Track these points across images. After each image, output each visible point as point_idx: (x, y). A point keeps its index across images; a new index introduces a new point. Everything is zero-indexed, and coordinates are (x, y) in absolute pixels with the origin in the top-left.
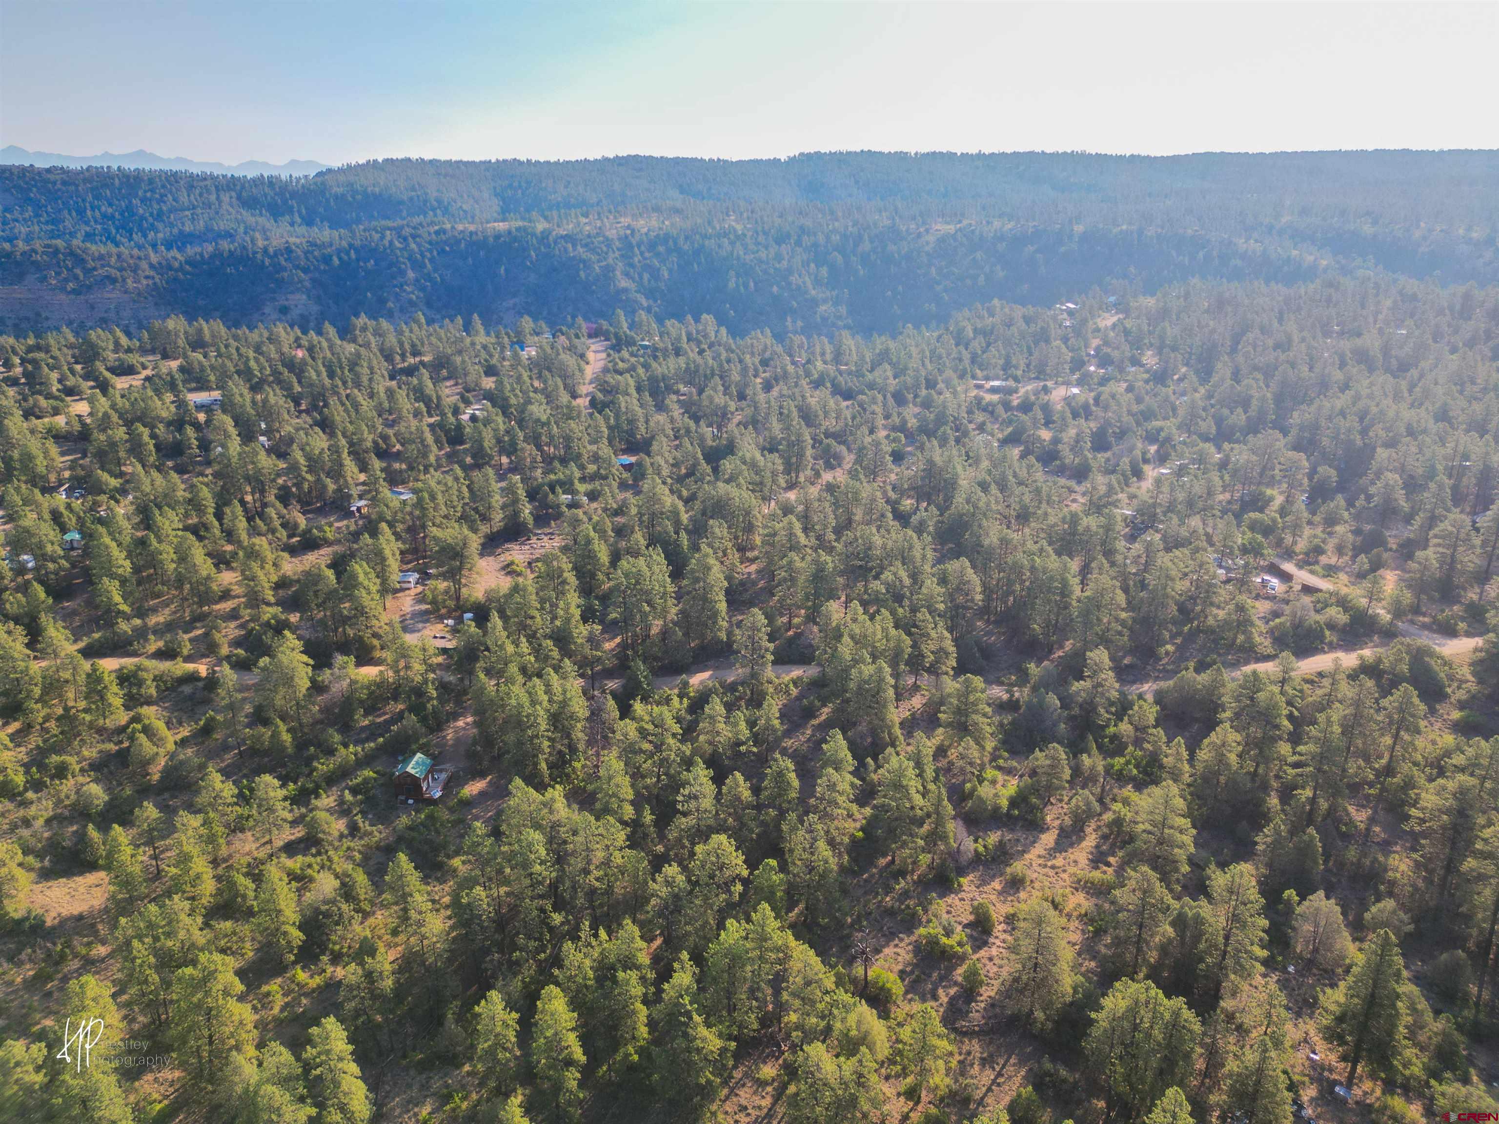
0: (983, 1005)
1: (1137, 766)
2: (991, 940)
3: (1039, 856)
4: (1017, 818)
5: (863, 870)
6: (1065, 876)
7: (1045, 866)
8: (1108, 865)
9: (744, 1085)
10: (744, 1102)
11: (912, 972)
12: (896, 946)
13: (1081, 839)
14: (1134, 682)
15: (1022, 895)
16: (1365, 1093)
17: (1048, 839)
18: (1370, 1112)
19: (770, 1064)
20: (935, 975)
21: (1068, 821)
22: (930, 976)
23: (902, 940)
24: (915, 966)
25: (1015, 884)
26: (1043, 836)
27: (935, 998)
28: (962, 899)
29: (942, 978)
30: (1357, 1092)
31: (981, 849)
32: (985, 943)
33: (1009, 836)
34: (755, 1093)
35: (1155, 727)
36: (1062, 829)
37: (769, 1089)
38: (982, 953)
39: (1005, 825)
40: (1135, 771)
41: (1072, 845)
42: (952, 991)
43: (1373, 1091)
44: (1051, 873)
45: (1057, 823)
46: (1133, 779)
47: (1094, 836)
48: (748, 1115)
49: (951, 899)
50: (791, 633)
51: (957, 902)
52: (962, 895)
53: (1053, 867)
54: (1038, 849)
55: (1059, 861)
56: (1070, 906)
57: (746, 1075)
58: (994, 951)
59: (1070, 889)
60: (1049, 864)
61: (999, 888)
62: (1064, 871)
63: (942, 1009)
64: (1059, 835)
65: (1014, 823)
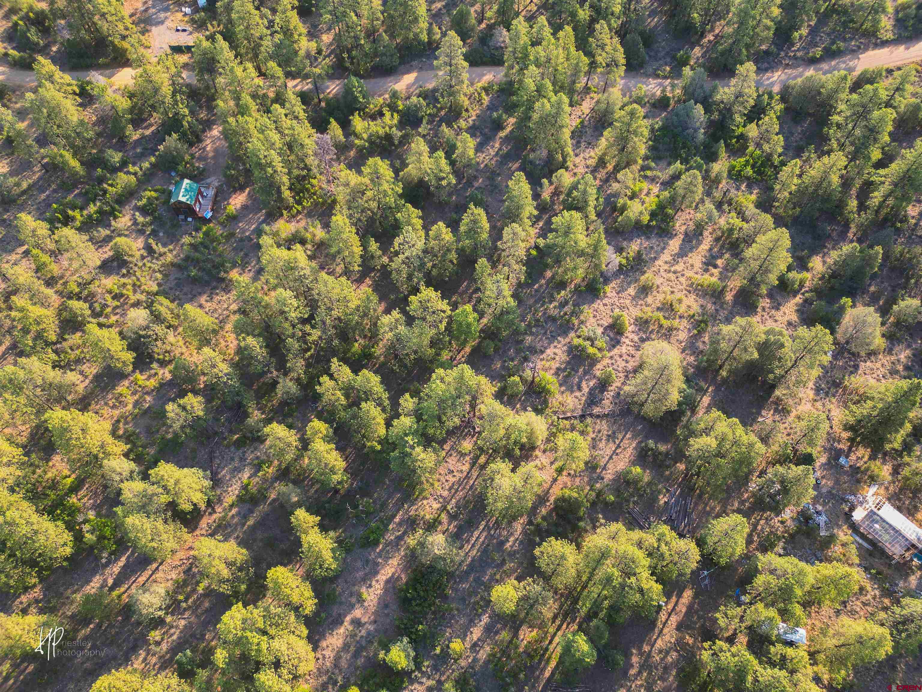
0: (612, 394)
1: (753, 167)
2: (623, 339)
3: (666, 262)
4: (654, 227)
5: (536, 281)
6: (682, 280)
7: (670, 271)
8: (715, 267)
9: (451, 455)
10: (452, 468)
11: (565, 368)
12: (555, 347)
13: (699, 243)
14: (768, 71)
15: (649, 300)
16: (858, 458)
17: (674, 244)
18: (857, 473)
19: (468, 440)
20: (581, 370)
21: (692, 227)
22: (577, 372)
23: (559, 342)
24: (568, 363)
25: (645, 290)
26: (671, 242)
27: (580, 389)
28: (605, 305)
29: (585, 373)
30: (853, 457)
31: (624, 261)
32: (618, 342)
33: (646, 244)
34: (459, 460)
35: (777, 134)
36: (686, 234)
37: (467, 458)
38: (616, 351)
39: (644, 234)
40: (751, 172)
41: (691, 250)
42: (591, 384)
43: (863, 457)
44: (672, 276)
45: (684, 228)
46: (748, 178)
47: (710, 239)
48: (454, 476)
49: (598, 304)
50: (483, 26)
51: (601, 307)
52: (606, 301)
53: (675, 272)
54: (666, 256)
55: (679, 267)
56: (682, 309)
57: (452, 448)
58: (624, 349)
59: (685, 292)
60: (673, 269)
61: (633, 293)
62: (683, 275)
63: (584, 398)
64: (683, 240)
65: (651, 232)
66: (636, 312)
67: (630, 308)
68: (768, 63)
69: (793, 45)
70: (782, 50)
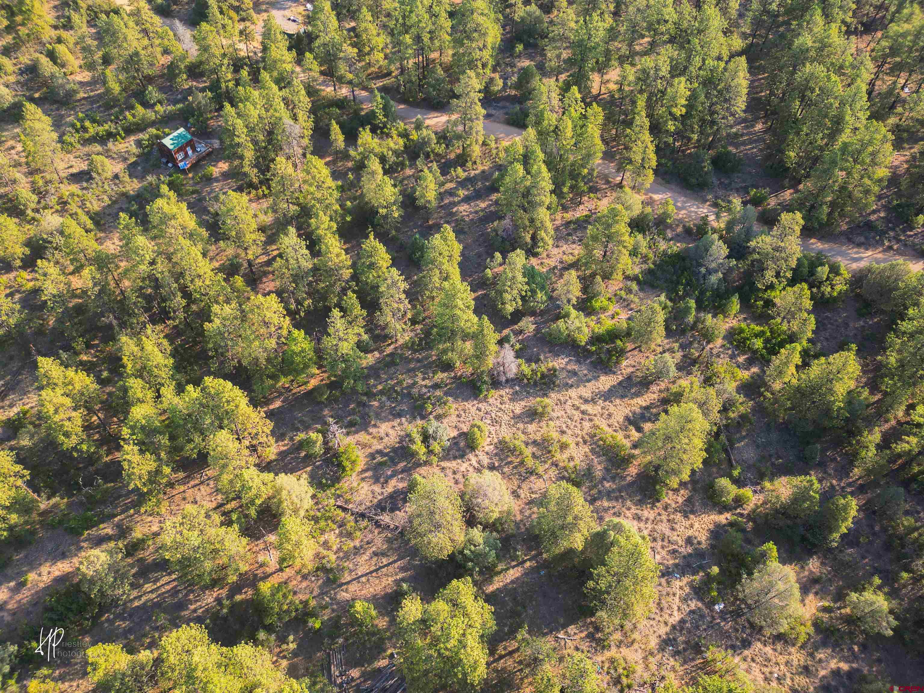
1: (767, 341)
2: (471, 456)
3: (581, 397)
4: (590, 353)
6: (587, 425)
7: (578, 408)
8: (639, 429)
11: (386, 455)
12: (393, 427)
13: (638, 395)
14: (859, 245)
15: (531, 428)
17: (606, 383)
20: (402, 465)
21: (641, 374)
22: (396, 464)
23: (401, 424)
24: (393, 450)
25: (534, 415)
26: (603, 378)
27: (384, 484)
28: (479, 410)
29: (403, 470)
31: (528, 372)
32: (463, 456)
33: (572, 367)
35: (808, 312)
36: (629, 378)
38: (453, 464)
39: (577, 355)
40: (760, 346)
41: (622, 397)
42: (400, 486)
44: (577, 415)
45: (630, 370)
46: (753, 351)
47: (655, 396)
49: (471, 406)
51: (473, 410)
52: (483, 405)
53: (583, 412)
54: (586, 391)
56: (561, 456)
58: (464, 467)
59: (580, 439)
60: (583, 407)
61: (518, 411)
62: (591, 420)
63: (380, 497)
64: (620, 383)
65: (586, 358)
66: (506, 433)
67: (503, 426)
68: (866, 238)
69: (911, 229)
70: (893, 229)
